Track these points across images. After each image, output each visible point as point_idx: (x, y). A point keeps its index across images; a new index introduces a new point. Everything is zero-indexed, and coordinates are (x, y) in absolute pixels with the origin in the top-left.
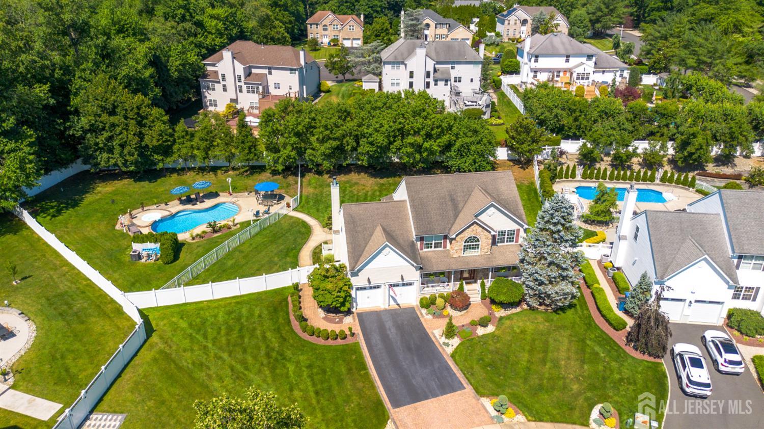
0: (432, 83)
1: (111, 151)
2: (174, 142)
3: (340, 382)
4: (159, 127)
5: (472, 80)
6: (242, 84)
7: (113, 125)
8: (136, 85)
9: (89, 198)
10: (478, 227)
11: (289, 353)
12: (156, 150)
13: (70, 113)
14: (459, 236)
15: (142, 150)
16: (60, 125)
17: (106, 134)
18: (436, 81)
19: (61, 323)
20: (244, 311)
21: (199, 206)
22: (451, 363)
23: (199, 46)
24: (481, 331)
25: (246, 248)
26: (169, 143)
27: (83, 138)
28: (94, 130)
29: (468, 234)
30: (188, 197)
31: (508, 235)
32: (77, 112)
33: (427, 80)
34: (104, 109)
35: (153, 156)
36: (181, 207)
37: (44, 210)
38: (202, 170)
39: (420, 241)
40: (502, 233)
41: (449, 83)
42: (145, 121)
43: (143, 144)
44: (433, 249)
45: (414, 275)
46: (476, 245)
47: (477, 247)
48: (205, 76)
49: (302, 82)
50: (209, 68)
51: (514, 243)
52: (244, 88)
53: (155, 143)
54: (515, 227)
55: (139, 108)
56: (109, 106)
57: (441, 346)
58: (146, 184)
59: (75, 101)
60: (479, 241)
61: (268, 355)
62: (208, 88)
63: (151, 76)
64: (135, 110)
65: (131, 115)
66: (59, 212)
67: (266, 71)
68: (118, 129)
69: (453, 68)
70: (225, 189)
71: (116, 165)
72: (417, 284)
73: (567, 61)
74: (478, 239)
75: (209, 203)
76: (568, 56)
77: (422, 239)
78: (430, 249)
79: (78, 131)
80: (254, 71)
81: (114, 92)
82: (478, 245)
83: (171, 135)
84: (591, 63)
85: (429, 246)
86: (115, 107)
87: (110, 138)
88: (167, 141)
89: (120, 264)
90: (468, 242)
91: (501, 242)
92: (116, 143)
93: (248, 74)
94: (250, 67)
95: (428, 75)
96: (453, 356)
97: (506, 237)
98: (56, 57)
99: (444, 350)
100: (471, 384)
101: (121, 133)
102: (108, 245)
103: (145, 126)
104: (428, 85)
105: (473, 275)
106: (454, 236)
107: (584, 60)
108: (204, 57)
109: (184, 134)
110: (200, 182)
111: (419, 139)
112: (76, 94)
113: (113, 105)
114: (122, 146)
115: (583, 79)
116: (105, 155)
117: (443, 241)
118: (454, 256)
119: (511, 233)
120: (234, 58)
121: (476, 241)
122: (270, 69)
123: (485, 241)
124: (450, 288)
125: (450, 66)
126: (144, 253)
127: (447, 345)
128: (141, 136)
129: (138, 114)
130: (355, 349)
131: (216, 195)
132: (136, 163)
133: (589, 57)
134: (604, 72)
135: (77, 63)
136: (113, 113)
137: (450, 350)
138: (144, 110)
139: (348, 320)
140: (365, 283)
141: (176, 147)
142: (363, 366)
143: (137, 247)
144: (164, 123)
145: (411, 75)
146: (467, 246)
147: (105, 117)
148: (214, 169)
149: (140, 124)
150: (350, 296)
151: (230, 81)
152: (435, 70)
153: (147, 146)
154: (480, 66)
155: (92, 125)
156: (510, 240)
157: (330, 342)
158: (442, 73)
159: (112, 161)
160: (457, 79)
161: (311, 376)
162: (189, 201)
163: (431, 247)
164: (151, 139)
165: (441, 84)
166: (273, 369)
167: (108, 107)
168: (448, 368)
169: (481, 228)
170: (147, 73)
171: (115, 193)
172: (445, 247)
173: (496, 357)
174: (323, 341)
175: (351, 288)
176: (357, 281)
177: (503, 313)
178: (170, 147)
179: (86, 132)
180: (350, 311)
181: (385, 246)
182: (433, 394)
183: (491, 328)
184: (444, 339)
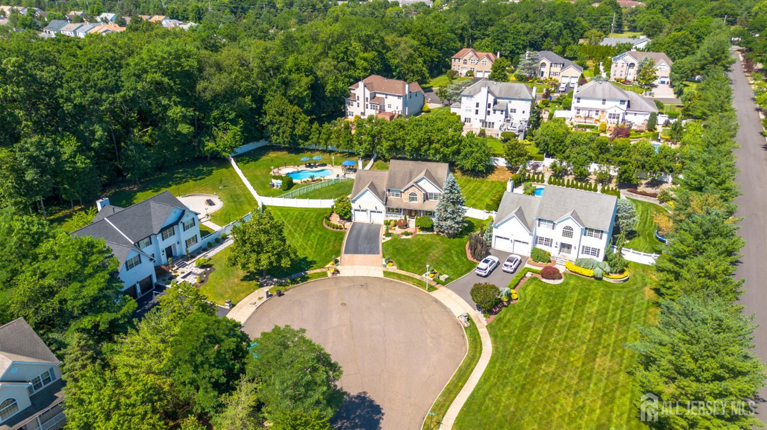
0: (492, 112)
1: (278, 135)
2: (310, 134)
3: (329, 242)
4: (303, 124)
5: (524, 112)
6: (368, 103)
7: (281, 122)
8: (298, 101)
9: (264, 158)
10: (416, 188)
11: (315, 230)
12: (301, 137)
13: (262, 113)
14: (407, 191)
15: (293, 136)
16: (257, 119)
17: (277, 126)
18: (495, 111)
19: (233, 204)
20: (307, 213)
21: (314, 169)
22: (380, 245)
23: (350, 77)
24: (404, 237)
25: (323, 190)
27: (266, 126)
28: (272, 123)
29: (410, 191)
30: (310, 164)
32: (265, 113)
33: (488, 109)
34: (278, 112)
35: (299, 140)
36: (305, 169)
37: (242, 160)
38: (324, 151)
40: (431, 194)
41: (504, 113)
42: (296, 121)
43: (294, 133)
44: (395, 197)
45: (382, 208)
47: (416, 199)
48: (348, 96)
49: (405, 104)
50: (352, 91)
51: (437, 200)
52: (369, 106)
53: (300, 133)
55: (294, 113)
56: (280, 111)
57: (381, 239)
58: (293, 155)
59: (265, 107)
60: (417, 196)
61: (306, 229)
62: (349, 104)
63: (307, 95)
65: (290, 117)
66: (248, 162)
67: (384, 96)
68: (283, 124)
69: (510, 102)
70: (331, 163)
71: (280, 143)
72: (384, 213)
73: (604, 103)
75: (319, 168)
76: (604, 100)
77: (389, 190)
78: (393, 197)
79: (265, 123)
80: (378, 95)
81: (284, 104)
83: (309, 130)
84: (624, 107)
85: (393, 195)
86: (283, 112)
87: (278, 129)
88: (307, 133)
89: (265, 187)
90: (411, 195)
91: (430, 199)
92: (281, 131)
93: (373, 97)
94: (375, 93)
95: (489, 106)
96: (383, 243)
97: (433, 196)
98: (260, 83)
100: (383, 252)
101: (284, 126)
102: (263, 179)
103: (296, 124)
104: (489, 113)
105: (411, 213)
106: (403, 190)
107: (618, 103)
108: (352, 84)
110: (317, 157)
111: (438, 146)
112: (266, 103)
114: (284, 133)
115: (614, 118)
116: (275, 137)
117: (400, 193)
118: (404, 202)
119: (436, 195)
120: (365, 86)
121: (415, 196)
122: (386, 95)
123: (420, 196)
124: (399, 217)
125: (507, 101)
126: (275, 184)
127: (384, 239)
128: (293, 128)
129: (294, 117)
130: (343, 234)
131: (325, 165)
132: (289, 143)
133: (622, 102)
134: (635, 114)
135: (270, 87)
136: (282, 115)
137: (383, 241)
138: (297, 115)
139: (349, 223)
140: (358, 208)
141: (311, 137)
142: (342, 239)
143: (274, 181)
144: (307, 123)
145: (477, 105)
146: (411, 197)
147: (277, 117)
148: (330, 152)
149: (294, 122)
150: (350, 212)
151: (361, 101)
152: (495, 103)
153: (296, 134)
154: (530, 103)
155: (271, 121)
156: (436, 198)
157: (335, 230)
158: (501, 105)
159: (278, 141)
160: (514, 111)
161: (319, 239)
162: (310, 166)
164: (298, 132)
165: (498, 113)
166: (305, 234)
168: (378, 247)
169: (418, 189)
171: (276, 157)
172: (401, 198)
173: (402, 247)
174: (332, 229)
175: (351, 209)
176: (354, 206)
177: (421, 233)
178: (308, 136)
179: (268, 124)
180: (350, 220)
181: (367, 190)
182: (364, 253)
183: (410, 237)
184: (384, 237)
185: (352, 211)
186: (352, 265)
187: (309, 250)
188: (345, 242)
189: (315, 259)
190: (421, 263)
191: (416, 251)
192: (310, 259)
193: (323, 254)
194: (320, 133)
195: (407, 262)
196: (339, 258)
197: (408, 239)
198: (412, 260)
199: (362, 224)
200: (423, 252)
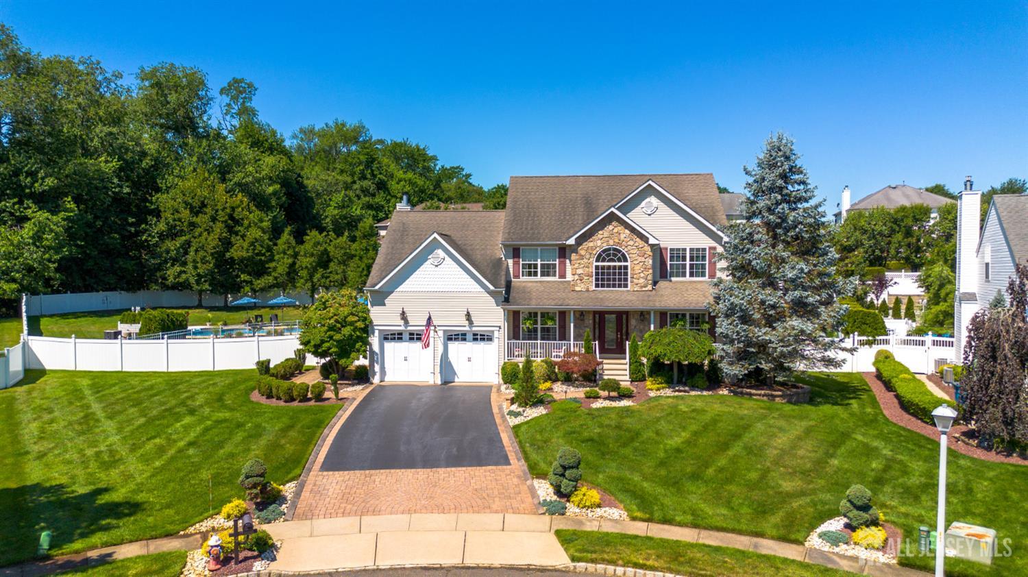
2: (272, 258)
4: (254, 233)
10: (620, 228)
13: (151, 212)
14: (586, 245)
16: (132, 224)
22: (506, 438)
24: (602, 404)
26: (263, 258)
27: (156, 244)
28: (172, 233)
29: (600, 242)
31: (692, 259)
32: (157, 212)
35: (240, 277)
39: (514, 257)
40: (678, 254)
42: (238, 228)
43: (228, 255)
44: (539, 278)
46: (620, 267)
47: (623, 272)
51: (706, 278)
53: (244, 254)
54: (705, 242)
56: (196, 203)
57: (503, 417)
60: (626, 260)
63: (275, 193)
64: (228, 211)
65: (220, 217)
71: (187, 282)
72: (501, 337)
74: (624, 255)
77: (516, 253)
78: (532, 278)
79: (154, 237)
82: (626, 267)
83: (269, 248)
85: (531, 270)
86: (203, 205)
87: (188, 243)
88: (259, 254)
90: (604, 260)
91: (678, 276)
96: (516, 428)
97: (688, 262)
99: (505, 420)
100: (527, 459)
101: (200, 235)
103: (237, 235)
106: (572, 241)
109: (285, 247)
112: (164, 191)
113: (203, 203)
116: (177, 269)
117: (557, 262)
118: (578, 289)
119: (698, 254)
121: (619, 260)
123: (639, 266)
124: (562, 349)
127: (517, 414)
128: (227, 244)
129: (231, 217)
130: (326, 412)
132: (212, 280)
136: (199, 212)
137: (513, 421)
138: (240, 213)
139: (357, 388)
140: (397, 324)
142: (319, 426)
144: (264, 232)
146: (603, 268)
149: (231, 230)
150: (366, 344)
153: (232, 258)
155: (170, 228)
156: (697, 271)
157: (295, 404)
159: (184, 276)
163: (535, 274)
164: (239, 251)
167: (194, 204)
168: (495, 440)
169: (627, 232)
170: (271, 189)
172: (563, 276)
173: (612, 433)
174: (282, 403)
175: (367, 329)
176: (383, 317)
177: (668, 392)
178: (262, 263)
179: (162, 237)
180: (362, 376)
181: (434, 245)
182: (428, 461)
183: (625, 403)
184: (514, 407)
185: (375, 341)
186: (363, 513)
187: (133, 465)
188: (331, 435)
189: (140, 497)
190: (752, 486)
191: (688, 442)
192: (116, 496)
193: (205, 474)
194: (296, 255)
195: (674, 484)
196: (288, 489)
197: (627, 409)
198: (695, 477)
199: (412, 390)
200: (724, 446)
